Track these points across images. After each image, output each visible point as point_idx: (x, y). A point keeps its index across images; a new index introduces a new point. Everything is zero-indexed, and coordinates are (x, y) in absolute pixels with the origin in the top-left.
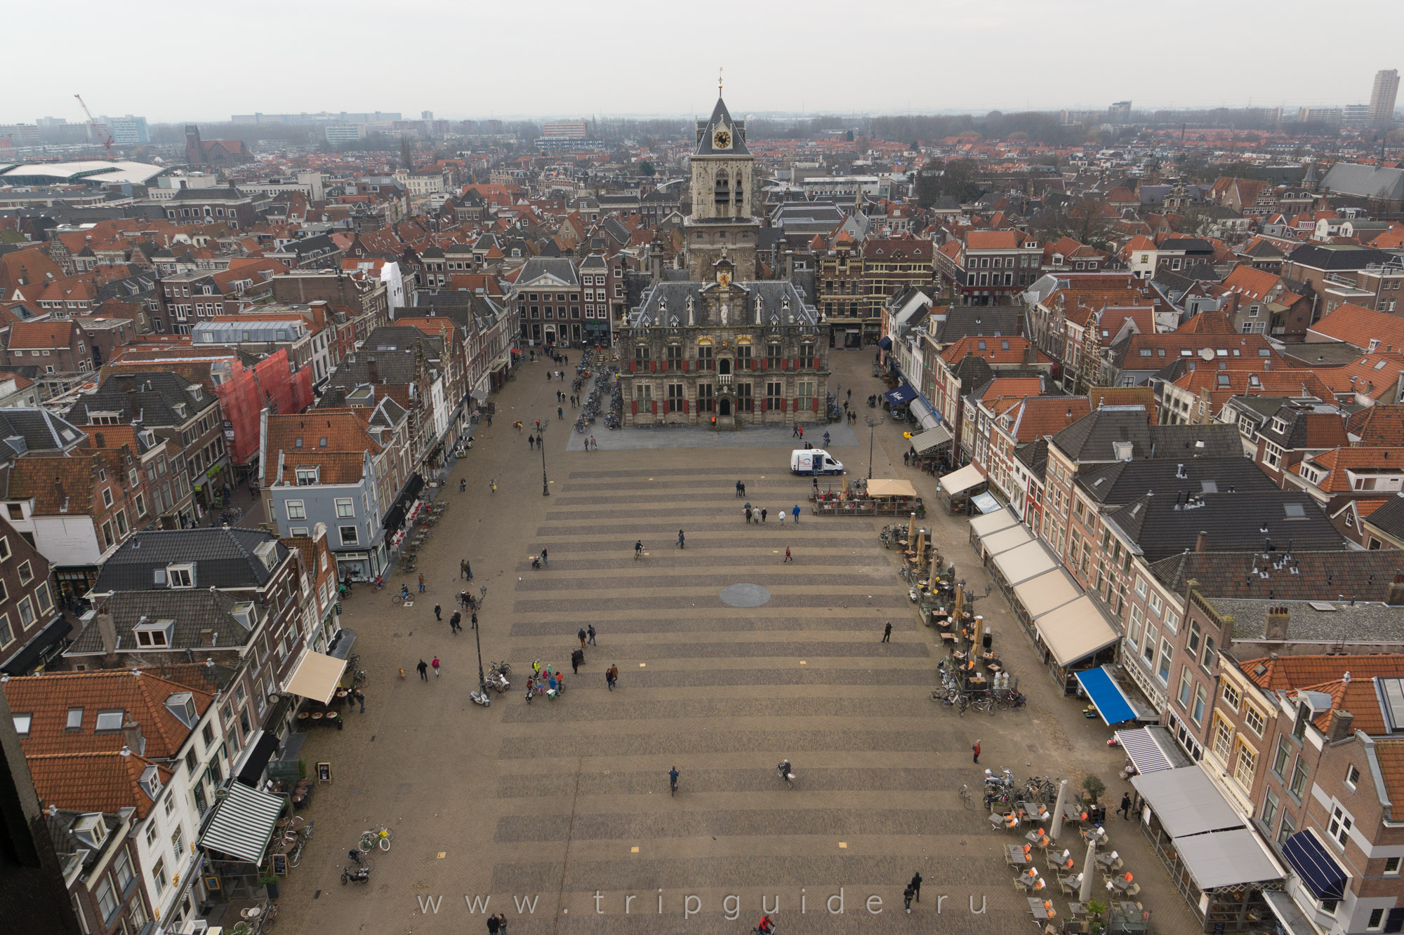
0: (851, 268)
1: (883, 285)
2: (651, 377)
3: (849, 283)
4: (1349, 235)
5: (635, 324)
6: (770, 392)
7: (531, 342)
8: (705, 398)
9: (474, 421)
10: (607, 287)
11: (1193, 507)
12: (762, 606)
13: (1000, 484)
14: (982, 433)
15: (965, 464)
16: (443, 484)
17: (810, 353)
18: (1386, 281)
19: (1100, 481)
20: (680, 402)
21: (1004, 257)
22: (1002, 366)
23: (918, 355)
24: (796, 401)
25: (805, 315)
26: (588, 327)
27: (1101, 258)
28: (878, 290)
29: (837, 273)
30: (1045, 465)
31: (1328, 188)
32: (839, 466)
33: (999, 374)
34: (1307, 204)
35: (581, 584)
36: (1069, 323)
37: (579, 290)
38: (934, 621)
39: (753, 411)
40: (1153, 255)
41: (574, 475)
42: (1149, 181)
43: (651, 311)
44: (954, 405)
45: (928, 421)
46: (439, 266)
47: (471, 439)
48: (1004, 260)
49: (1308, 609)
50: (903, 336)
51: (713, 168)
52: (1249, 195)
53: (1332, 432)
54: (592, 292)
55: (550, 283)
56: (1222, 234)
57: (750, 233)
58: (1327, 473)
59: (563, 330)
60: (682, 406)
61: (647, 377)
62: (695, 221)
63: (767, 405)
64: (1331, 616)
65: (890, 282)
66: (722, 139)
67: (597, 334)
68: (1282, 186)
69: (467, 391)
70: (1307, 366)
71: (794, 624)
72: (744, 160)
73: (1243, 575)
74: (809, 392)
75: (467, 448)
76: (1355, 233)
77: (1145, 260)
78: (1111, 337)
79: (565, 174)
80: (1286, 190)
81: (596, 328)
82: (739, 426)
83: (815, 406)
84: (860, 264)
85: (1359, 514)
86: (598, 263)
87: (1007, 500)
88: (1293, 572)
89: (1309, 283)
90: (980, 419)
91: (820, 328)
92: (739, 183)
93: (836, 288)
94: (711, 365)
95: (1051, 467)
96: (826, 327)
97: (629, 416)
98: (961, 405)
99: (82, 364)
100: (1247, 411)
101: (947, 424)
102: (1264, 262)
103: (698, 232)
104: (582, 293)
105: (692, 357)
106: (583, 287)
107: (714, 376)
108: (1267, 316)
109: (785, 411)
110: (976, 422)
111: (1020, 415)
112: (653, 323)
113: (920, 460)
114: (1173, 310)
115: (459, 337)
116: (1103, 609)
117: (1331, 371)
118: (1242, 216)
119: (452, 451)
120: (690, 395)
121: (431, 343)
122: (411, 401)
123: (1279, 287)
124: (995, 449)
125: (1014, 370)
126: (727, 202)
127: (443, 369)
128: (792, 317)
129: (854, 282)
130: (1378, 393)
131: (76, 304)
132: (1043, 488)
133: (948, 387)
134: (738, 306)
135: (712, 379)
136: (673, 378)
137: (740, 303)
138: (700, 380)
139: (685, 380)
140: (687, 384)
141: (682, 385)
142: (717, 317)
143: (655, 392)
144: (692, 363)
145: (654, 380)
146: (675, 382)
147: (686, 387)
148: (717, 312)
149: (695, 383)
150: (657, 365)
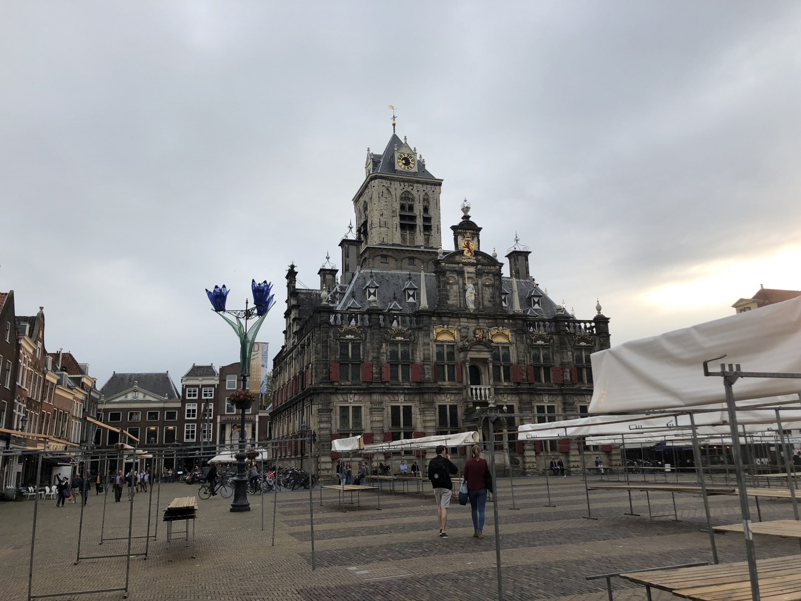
6: (541, 421)
8: (449, 430)
10: (216, 402)
37: (179, 406)
51: (397, 189)
54: (196, 408)
61: (356, 393)
66: (405, 161)
72: (432, 184)
94: (455, 372)
104: (181, 410)
105: (426, 359)
107: (460, 390)
112: (367, 304)
126: (412, 228)
134: (488, 286)
135: (458, 397)
136: (397, 394)
137: (491, 282)
138: (439, 398)
139: (417, 398)
140: (420, 404)
141: (411, 406)
142: (460, 300)
143: (368, 417)
144: (428, 369)
145: (367, 398)
146: (400, 401)
147: (417, 409)
148: (459, 292)
149: (433, 402)
150: (374, 371)
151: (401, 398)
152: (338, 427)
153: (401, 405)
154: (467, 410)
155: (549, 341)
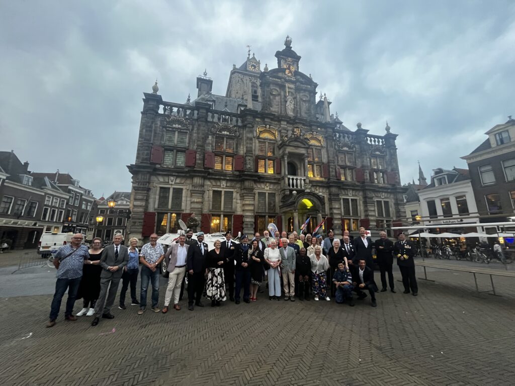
61: (178, 174)
74: (388, 213)
105: (249, 151)
107: (279, 180)
134: (305, 101)
135: (276, 186)
136: (219, 180)
137: (307, 99)
138: (259, 186)
139: (238, 185)
140: (241, 190)
141: (232, 192)
142: (281, 108)
143: (188, 199)
144: (249, 160)
145: (189, 181)
146: (222, 187)
147: (238, 195)
148: (281, 101)
149: (252, 189)
150: (197, 157)
151: (224, 183)
152: (156, 206)
153: (223, 190)
154: (283, 198)
155: (352, 148)
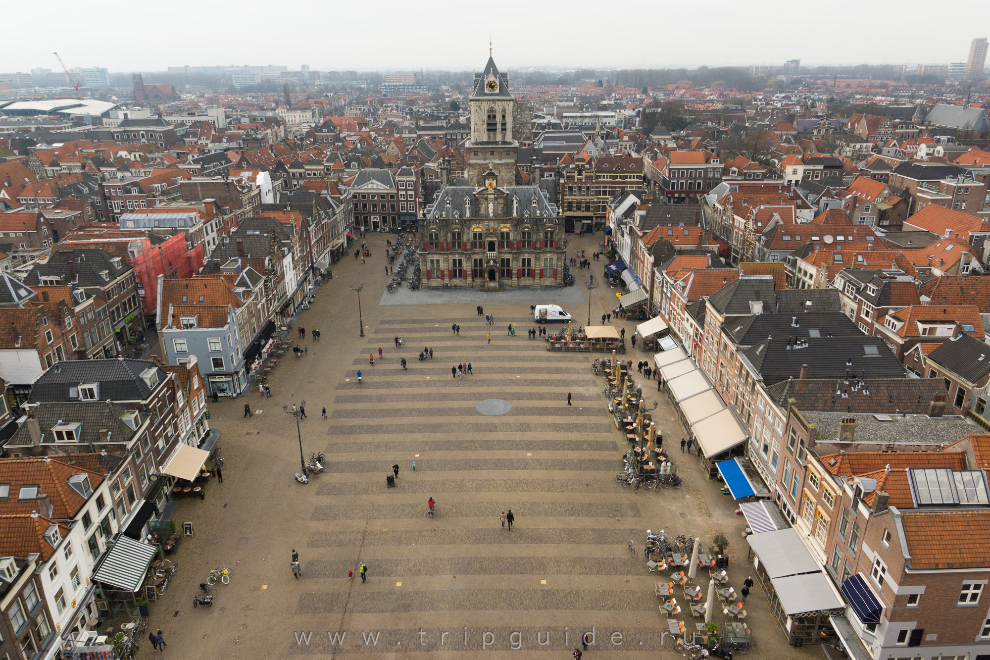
0: (586, 177)
1: (608, 189)
2: (440, 254)
3: (584, 188)
4: (941, 155)
5: (429, 216)
6: (523, 265)
7: (362, 229)
8: (478, 269)
9: (316, 283)
10: (415, 190)
11: (800, 347)
12: (505, 415)
13: (676, 330)
14: (666, 294)
15: (655, 316)
16: (291, 328)
17: (551, 237)
18: (960, 188)
19: (738, 328)
20: (460, 271)
21: (696, 169)
22: (684, 247)
23: (627, 239)
24: (541, 271)
25: (548, 210)
26: (402, 218)
27: (764, 171)
28: (605, 193)
29: (576, 180)
30: (704, 317)
31: (930, 122)
32: (568, 316)
33: (681, 252)
34: (914, 133)
35: (380, 399)
36: (735, 217)
37: (396, 192)
38: (623, 426)
39: (512, 278)
40: (801, 169)
41: (382, 322)
42: (804, 116)
43: (440, 207)
44: (649, 274)
45: (632, 285)
46: (301, 174)
47: (313, 297)
48: (696, 172)
49: (873, 419)
50: (619, 226)
51: (485, 106)
52: (873, 126)
53: (909, 295)
54: (404, 193)
55: (375, 187)
56: (853, 154)
57: (511, 152)
58: (903, 323)
59: (385, 220)
60: (462, 274)
61: (437, 254)
62: (473, 144)
63: (521, 274)
64: (887, 424)
65: (614, 187)
66: (491, 86)
67: (408, 223)
68: (897, 120)
69: (312, 263)
70: (901, 248)
71: (526, 427)
72: (507, 100)
73: (830, 395)
74: (551, 265)
75: (309, 303)
76: (945, 154)
77: (795, 172)
78: (764, 226)
79: (397, 110)
80: (900, 123)
81: (407, 218)
82: (502, 288)
83: (555, 274)
84: (592, 174)
85: (923, 352)
86: (409, 173)
87: (681, 341)
88: (865, 393)
89: (907, 189)
90: (665, 285)
91: (558, 219)
92: (504, 117)
93: (575, 191)
94: (482, 246)
95: (708, 319)
96: (562, 219)
97: (425, 281)
98: (653, 273)
99: (45, 242)
100: (852, 279)
101: (644, 288)
102: (878, 174)
103: (475, 152)
104: (397, 194)
105: (468, 240)
106: (398, 190)
107: (484, 253)
108: (877, 213)
109: (534, 277)
110: (662, 286)
111: (690, 282)
112: (441, 216)
113: (625, 313)
114: (811, 208)
115: (305, 225)
116: (738, 418)
117: (915, 252)
118: (867, 141)
119: (299, 305)
120: (467, 266)
121: (284, 229)
122: (266, 270)
123: (886, 192)
124: (673, 306)
125: (691, 250)
126: (495, 130)
127: (293, 247)
128: (538, 212)
129: (588, 188)
130: (947, 267)
131: (44, 200)
132: (702, 333)
133: (646, 261)
135: (483, 255)
136: (455, 254)
138: (474, 256)
139: (464, 256)
141: (461, 259)
142: (486, 212)
143: (443, 264)
144: (469, 243)
145: (442, 256)
147: (464, 260)
148: (486, 208)
149: (470, 258)
150: (444, 245)
152: (430, 267)
153: (457, 258)
154: (486, 262)
155: (531, 228)
